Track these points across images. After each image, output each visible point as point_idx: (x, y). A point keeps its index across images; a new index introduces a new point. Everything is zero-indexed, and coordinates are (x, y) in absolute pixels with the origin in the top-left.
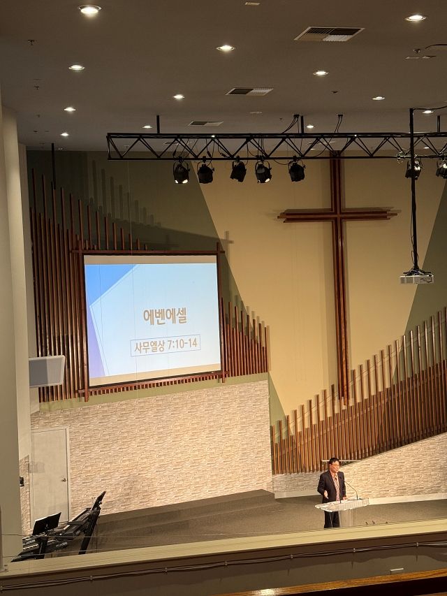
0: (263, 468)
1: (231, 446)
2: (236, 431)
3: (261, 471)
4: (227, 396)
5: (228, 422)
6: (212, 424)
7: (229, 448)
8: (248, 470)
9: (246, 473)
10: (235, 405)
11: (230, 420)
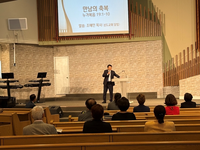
0: (158, 82)
1: (141, 70)
2: (144, 64)
3: (157, 83)
4: (139, 47)
5: (140, 59)
6: (131, 60)
7: (140, 71)
8: (150, 82)
9: (149, 83)
10: (143, 52)
11: (141, 58)
